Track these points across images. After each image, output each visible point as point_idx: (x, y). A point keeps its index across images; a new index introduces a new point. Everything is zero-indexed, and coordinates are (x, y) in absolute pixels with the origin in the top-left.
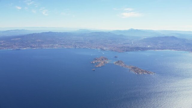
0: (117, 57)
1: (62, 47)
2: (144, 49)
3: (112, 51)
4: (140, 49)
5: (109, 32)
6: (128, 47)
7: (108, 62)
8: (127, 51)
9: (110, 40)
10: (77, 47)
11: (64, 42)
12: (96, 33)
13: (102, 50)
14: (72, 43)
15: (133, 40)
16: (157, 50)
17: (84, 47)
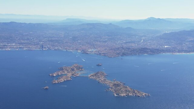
0: (100, 65)
1: (20, 47)
2: (154, 52)
3: (100, 54)
4: (147, 52)
5: (110, 24)
6: (129, 48)
7: (79, 74)
8: (124, 54)
9: (107, 37)
10: (45, 48)
11: (28, 39)
12: (88, 24)
13: (84, 52)
14: (42, 41)
15: (145, 36)
16: (178, 54)
17: (56, 48)
